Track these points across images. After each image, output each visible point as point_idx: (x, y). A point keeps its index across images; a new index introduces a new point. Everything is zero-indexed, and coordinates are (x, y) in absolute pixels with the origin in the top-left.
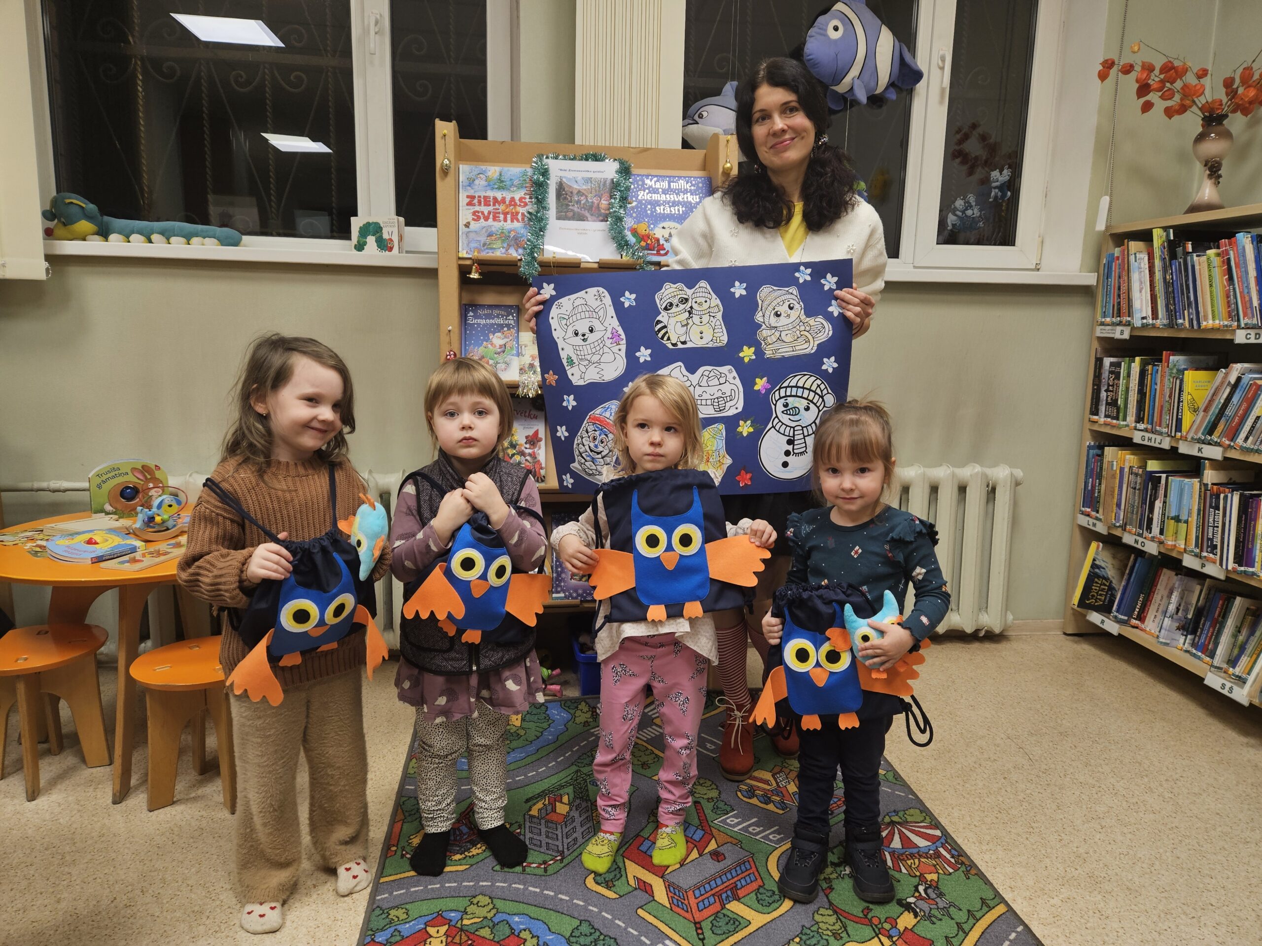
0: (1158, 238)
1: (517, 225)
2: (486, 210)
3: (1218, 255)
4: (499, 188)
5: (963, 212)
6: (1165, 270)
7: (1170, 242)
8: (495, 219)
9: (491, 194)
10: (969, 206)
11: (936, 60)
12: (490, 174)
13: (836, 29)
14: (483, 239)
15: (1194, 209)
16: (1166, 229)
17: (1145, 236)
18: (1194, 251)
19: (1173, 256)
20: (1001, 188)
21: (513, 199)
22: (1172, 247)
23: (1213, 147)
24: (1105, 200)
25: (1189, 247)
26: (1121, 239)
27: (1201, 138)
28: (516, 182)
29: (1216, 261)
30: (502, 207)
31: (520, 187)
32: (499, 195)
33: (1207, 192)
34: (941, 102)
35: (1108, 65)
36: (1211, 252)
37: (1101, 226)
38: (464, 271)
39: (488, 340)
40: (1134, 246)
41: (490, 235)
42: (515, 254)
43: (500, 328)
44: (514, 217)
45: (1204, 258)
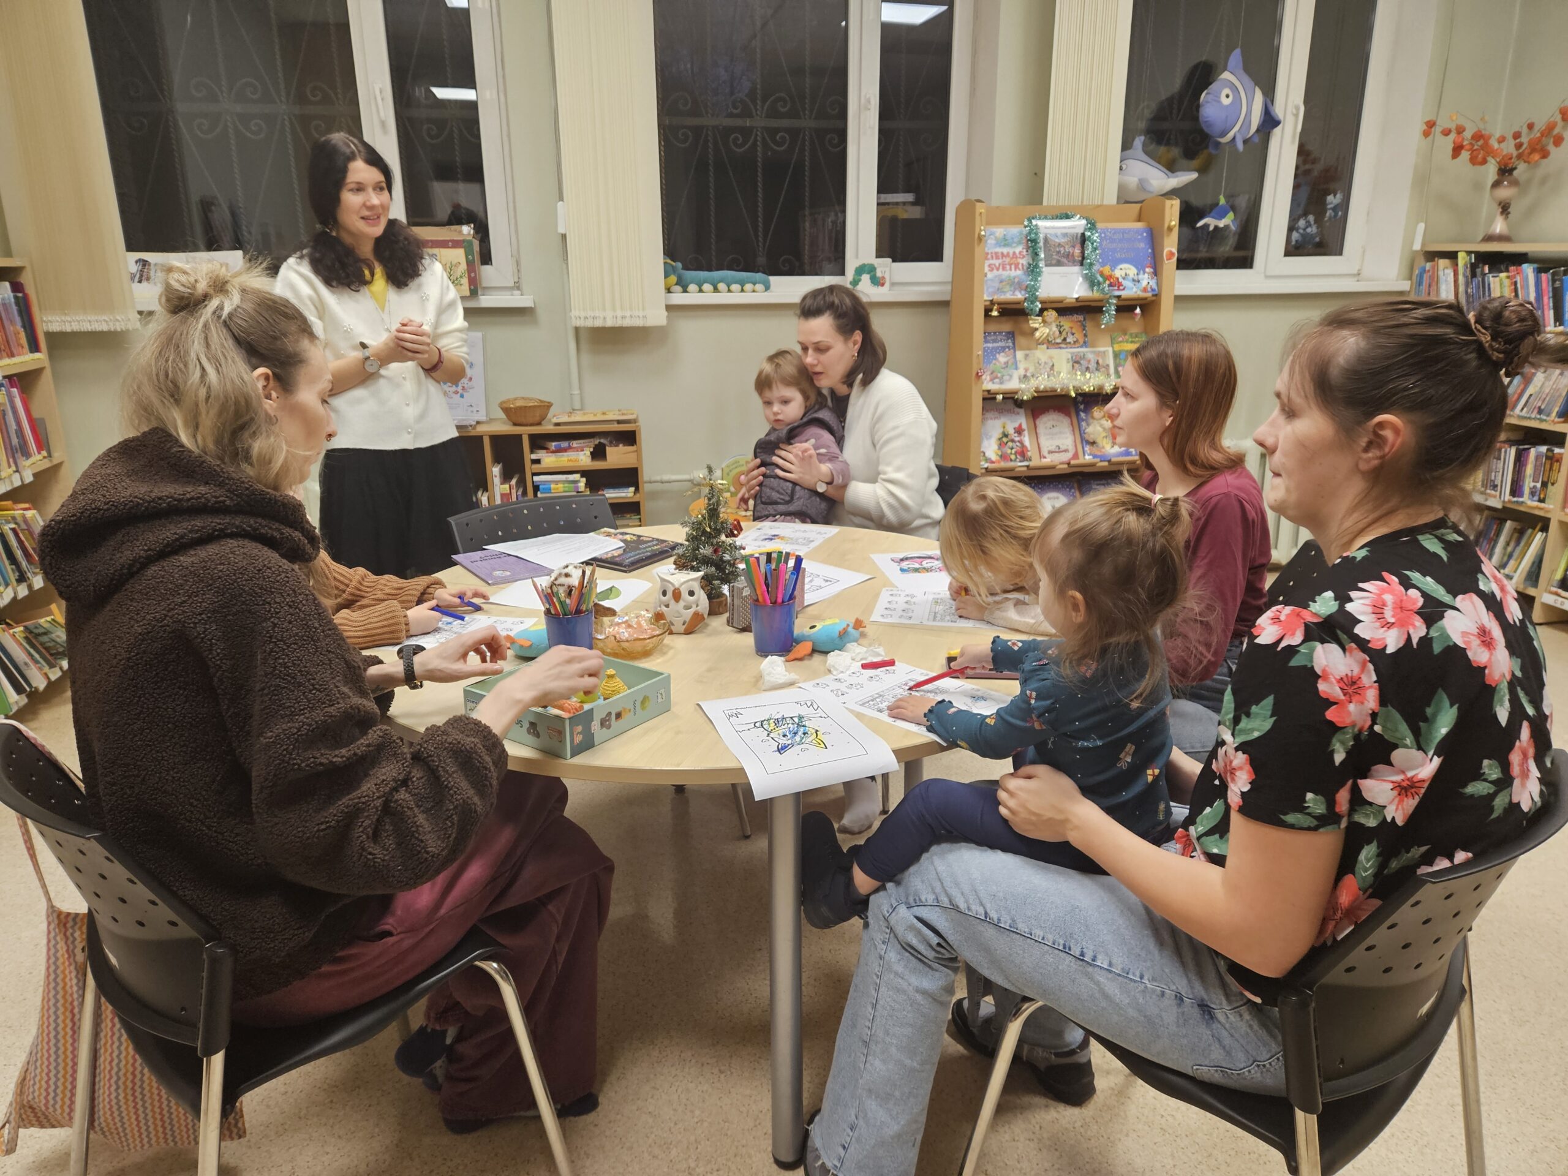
0: (1462, 258)
1: (1019, 273)
2: (997, 262)
3: (1508, 277)
4: (1005, 245)
5: (1304, 230)
6: (1467, 285)
7: (1472, 264)
8: (1004, 269)
9: (999, 250)
10: (1309, 225)
11: (1290, 109)
12: (997, 235)
13: (1227, 96)
14: (997, 285)
15: (1489, 238)
16: (1469, 253)
17: (1452, 256)
18: (1490, 272)
19: (1474, 275)
20: (1335, 209)
21: (1014, 253)
22: (1473, 267)
23: (1505, 192)
24: (1421, 227)
25: (1486, 269)
26: (1432, 256)
27: (1496, 184)
28: (1016, 240)
29: (1507, 282)
30: (1007, 260)
31: (1019, 243)
32: (1005, 250)
33: (1499, 226)
34: (1293, 142)
35: (1431, 125)
36: (1503, 275)
37: (1417, 246)
38: (987, 311)
39: (996, 359)
40: (1443, 263)
41: (1001, 282)
42: (1019, 296)
43: (1003, 349)
44: (1016, 267)
45: (1497, 279)
